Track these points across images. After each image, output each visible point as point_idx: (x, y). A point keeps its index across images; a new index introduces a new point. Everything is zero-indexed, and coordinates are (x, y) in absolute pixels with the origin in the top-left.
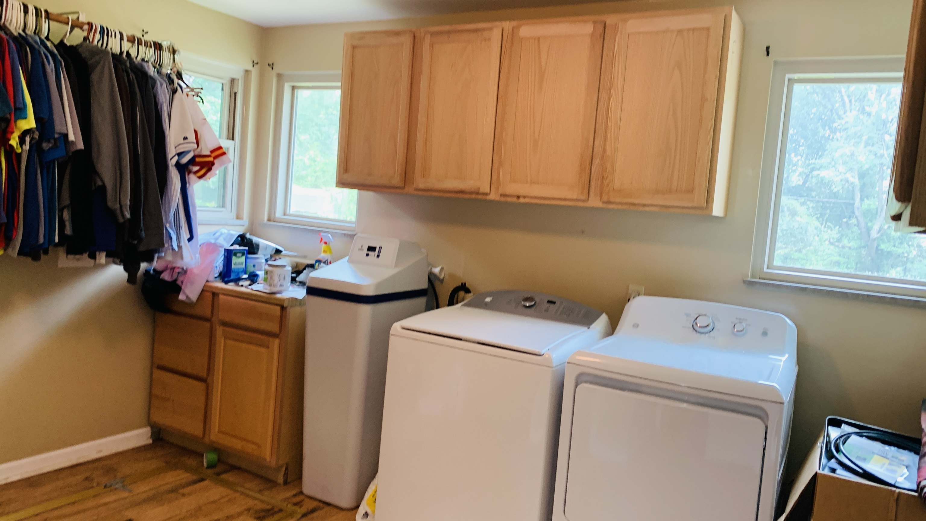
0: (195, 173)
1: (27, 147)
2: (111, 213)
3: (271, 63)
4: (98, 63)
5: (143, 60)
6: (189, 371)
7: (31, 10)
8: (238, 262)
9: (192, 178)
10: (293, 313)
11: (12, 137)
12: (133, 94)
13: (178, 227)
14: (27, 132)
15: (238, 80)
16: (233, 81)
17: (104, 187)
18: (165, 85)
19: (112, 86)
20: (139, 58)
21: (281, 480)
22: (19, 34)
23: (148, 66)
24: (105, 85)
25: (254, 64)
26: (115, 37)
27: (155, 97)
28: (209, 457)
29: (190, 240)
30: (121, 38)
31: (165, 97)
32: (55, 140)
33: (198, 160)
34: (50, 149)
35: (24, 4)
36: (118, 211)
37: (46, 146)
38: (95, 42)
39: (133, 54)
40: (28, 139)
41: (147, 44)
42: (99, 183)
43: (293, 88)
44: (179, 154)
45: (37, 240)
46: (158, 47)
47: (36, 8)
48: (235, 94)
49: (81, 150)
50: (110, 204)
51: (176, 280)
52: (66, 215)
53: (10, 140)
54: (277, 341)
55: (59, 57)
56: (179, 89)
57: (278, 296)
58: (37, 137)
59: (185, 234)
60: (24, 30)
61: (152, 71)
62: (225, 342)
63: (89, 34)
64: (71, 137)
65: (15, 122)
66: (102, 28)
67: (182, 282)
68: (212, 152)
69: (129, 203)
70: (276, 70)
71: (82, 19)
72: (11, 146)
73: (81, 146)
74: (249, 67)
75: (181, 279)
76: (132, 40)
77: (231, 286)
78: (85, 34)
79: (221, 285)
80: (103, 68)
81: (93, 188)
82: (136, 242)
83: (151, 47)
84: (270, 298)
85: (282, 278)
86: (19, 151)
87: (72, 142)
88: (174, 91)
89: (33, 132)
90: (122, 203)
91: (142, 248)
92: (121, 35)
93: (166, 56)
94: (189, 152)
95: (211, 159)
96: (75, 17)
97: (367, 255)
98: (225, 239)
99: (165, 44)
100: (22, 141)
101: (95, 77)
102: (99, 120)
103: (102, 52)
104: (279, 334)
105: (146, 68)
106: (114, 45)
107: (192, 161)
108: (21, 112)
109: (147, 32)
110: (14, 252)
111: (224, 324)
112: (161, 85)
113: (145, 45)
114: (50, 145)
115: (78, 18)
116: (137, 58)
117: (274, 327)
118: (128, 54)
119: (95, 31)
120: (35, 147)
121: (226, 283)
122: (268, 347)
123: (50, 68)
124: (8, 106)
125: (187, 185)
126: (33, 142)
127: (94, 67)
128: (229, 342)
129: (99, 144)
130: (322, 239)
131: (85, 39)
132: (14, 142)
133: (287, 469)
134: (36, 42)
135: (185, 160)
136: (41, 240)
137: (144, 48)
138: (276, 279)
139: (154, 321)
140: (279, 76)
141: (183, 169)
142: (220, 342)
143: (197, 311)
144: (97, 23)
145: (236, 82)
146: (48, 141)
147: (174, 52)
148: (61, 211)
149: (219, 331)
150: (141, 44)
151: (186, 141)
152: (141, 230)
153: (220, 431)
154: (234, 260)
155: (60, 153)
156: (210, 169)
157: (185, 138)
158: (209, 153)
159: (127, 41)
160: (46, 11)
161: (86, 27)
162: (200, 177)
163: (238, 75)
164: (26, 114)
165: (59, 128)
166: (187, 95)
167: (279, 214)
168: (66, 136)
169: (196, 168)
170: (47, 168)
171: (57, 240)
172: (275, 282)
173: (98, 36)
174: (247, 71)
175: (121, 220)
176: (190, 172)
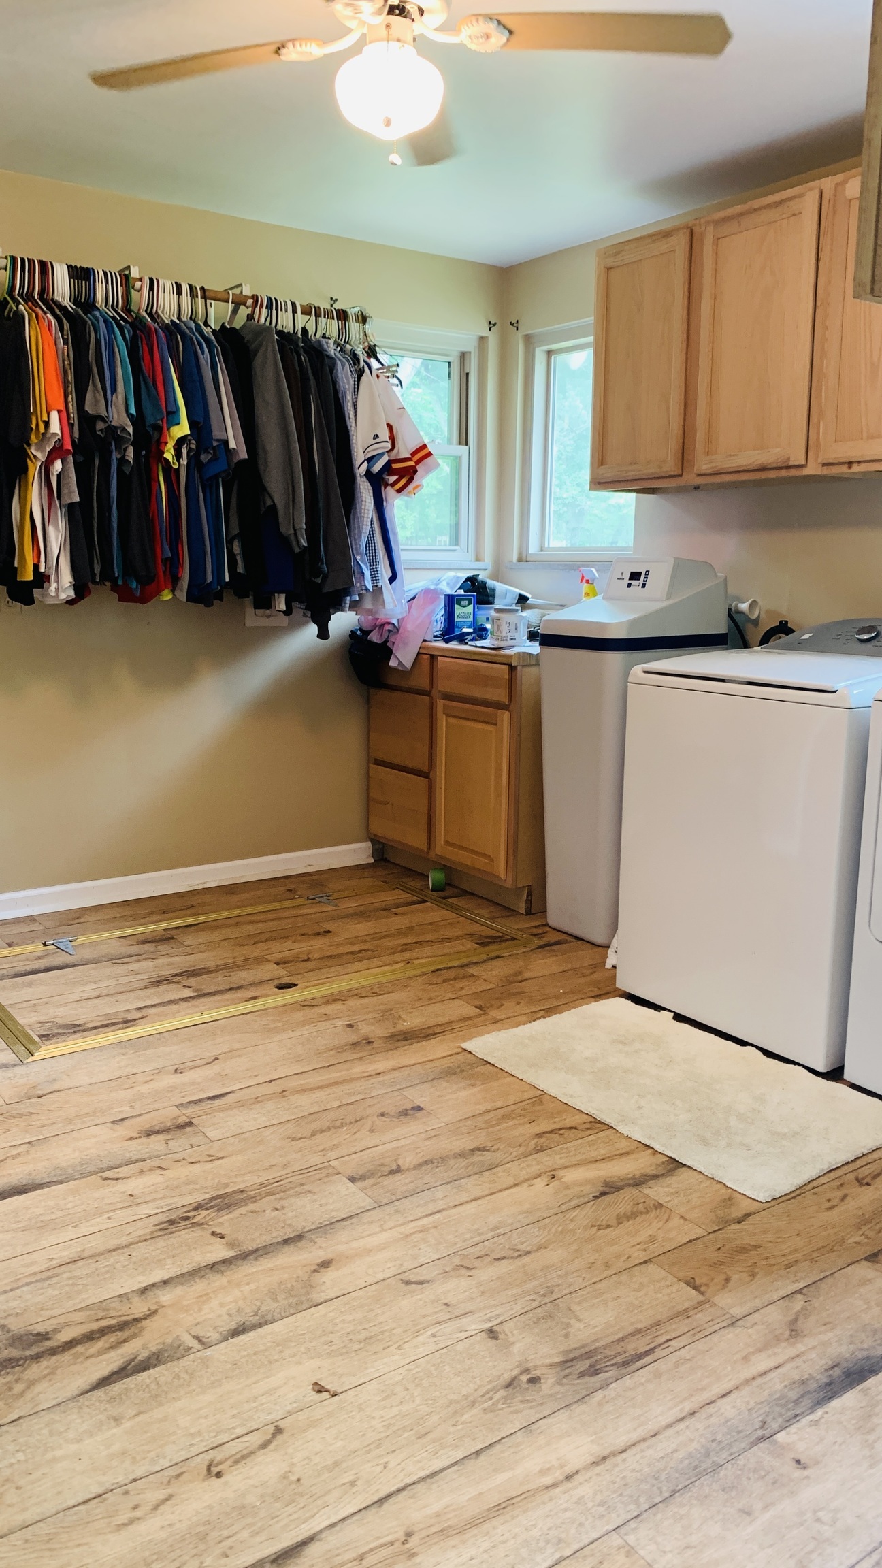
0: (393, 485)
1: (184, 461)
2: (285, 541)
3: (514, 321)
4: (260, 345)
5: (324, 336)
6: (408, 764)
7: (185, 289)
8: (464, 612)
9: (389, 493)
10: (526, 675)
11: (166, 449)
12: (305, 379)
13: (373, 563)
14: (181, 441)
15: (470, 352)
16: (463, 357)
17: (274, 507)
18: (347, 365)
19: (277, 373)
20: (318, 336)
21: (522, 908)
22: (172, 321)
23: (327, 343)
24: (270, 373)
25: (491, 325)
26: (286, 311)
27: (335, 383)
28: (435, 877)
29: (392, 579)
30: (294, 311)
31: (349, 383)
32: (214, 448)
33: (394, 466)
34: (210, 461)
35: (176, 283)
36: (292, 537)
37: (204, 458)
38: (262, 320)
39: (311, 330)
40: (184, 451)
41: (328, 315)
42: (269, 503)
43: (549, 353)
44: (369, 460)
45: (205, 579)
46: (343, 315)
47: (190, 286)
48: (467, 374)
49: (242, 462)
50: (283, 530)
51: (386, 642)
52: (237, 548)
53: (164, 453)
54: (506, 715)
55: (216, 344)
56: (366, 369)
57: (506, 652)
58: (193, 447)
59: (384, 572)
60: (179, 318)
61: (332, 350)
62: (446, 720)
63: (253, 311)
64: (232, 445)
65: (168, 429)
66: (269, 299)
67: (394, 643)
68: (414, 454)
69: (304, 526)
70: (524, 330)
71: (247, 291)
72: (166, 460)
73: (244, 455)
74: (485, 332)
75: (391, 639)
76: (307, 311)
77: (454, 645)
78: (249, 311)
79: (442, 645)
80: (267, 349)
81: (263, 509)
82: (319, 580)
83: (333, 318)
84: (495, 656)
85: (513, 627)
86: (176, 467)
87: (234, 449)
88: (360, 373)
89: (190, 441)
90: (297, 527)
91: (327, 589)
92: (294, 305)
93: (354, 326)
94: (382, 454)
95: (412, 463)
96: (237, 291)
97: (629, 585)
98: (448, 584)
99: (352, 312)
100: (178, 455)
101: (257, 362)
102: (265, 419)
103: (265, 330)
104: (510, 705)
105: (325, 347)
106: (285, 322)
107: (387, 468)
108: (172, 417)
109: (336, 300)
110: (182, 595)
111: (447, 697)
112: (343, 366)
113: (325, 317)
114: (210, 456)
115: (241, 292)
116: (315, 335)
117: (501, 695)
118: (304, 330)
119: (261, 306)
120: (194, 459)
121: (447, 641)
122: (496, 725)
123: (205, 358)
124: (160, 411)
125: (385, 504)
126: (192, 454)
127: (256, 352)
128: (452, 720)
129: (265, 451)
130: (583, 578)
131: (250, 317)
132: (169, 455)
133: (529, 894)
134: (190, 329)
135: (377, 467)
136: (209, 578)
137: (325, 320)
138: (505, 629)
139: (368, 702)
140: (528, 339)
141: (377, 481)
142: (442, 721)
143: (415, 682)
144: (263, 295)
145: (467, 356)
146: (206, 451)
147: (364, 319)
148: (230, 542)
149: (440, 704)
150: (321, 316)
151: (377, 440)
152: (322, 563)
153: (447, 843)
154: (458, 610)
155: (221, 466)
156: (411, 480)
157: (376, 437)
158: (409, 456)
159: (302, 313)
160: (202, 288)
161: (250, 302)
162: (399, 491)
163: (471, 346)
164: (179, 419)
165: (217, 434)
166: (378, 377)
167: (533, 549)
168: (226, 442)
169: (392, 479)
170: (209, 486)
171: (227, 579)
172: (504, 634)
173: (265, 312)
174: (482, 339)
175: (297, 550)
176: (386, 485)
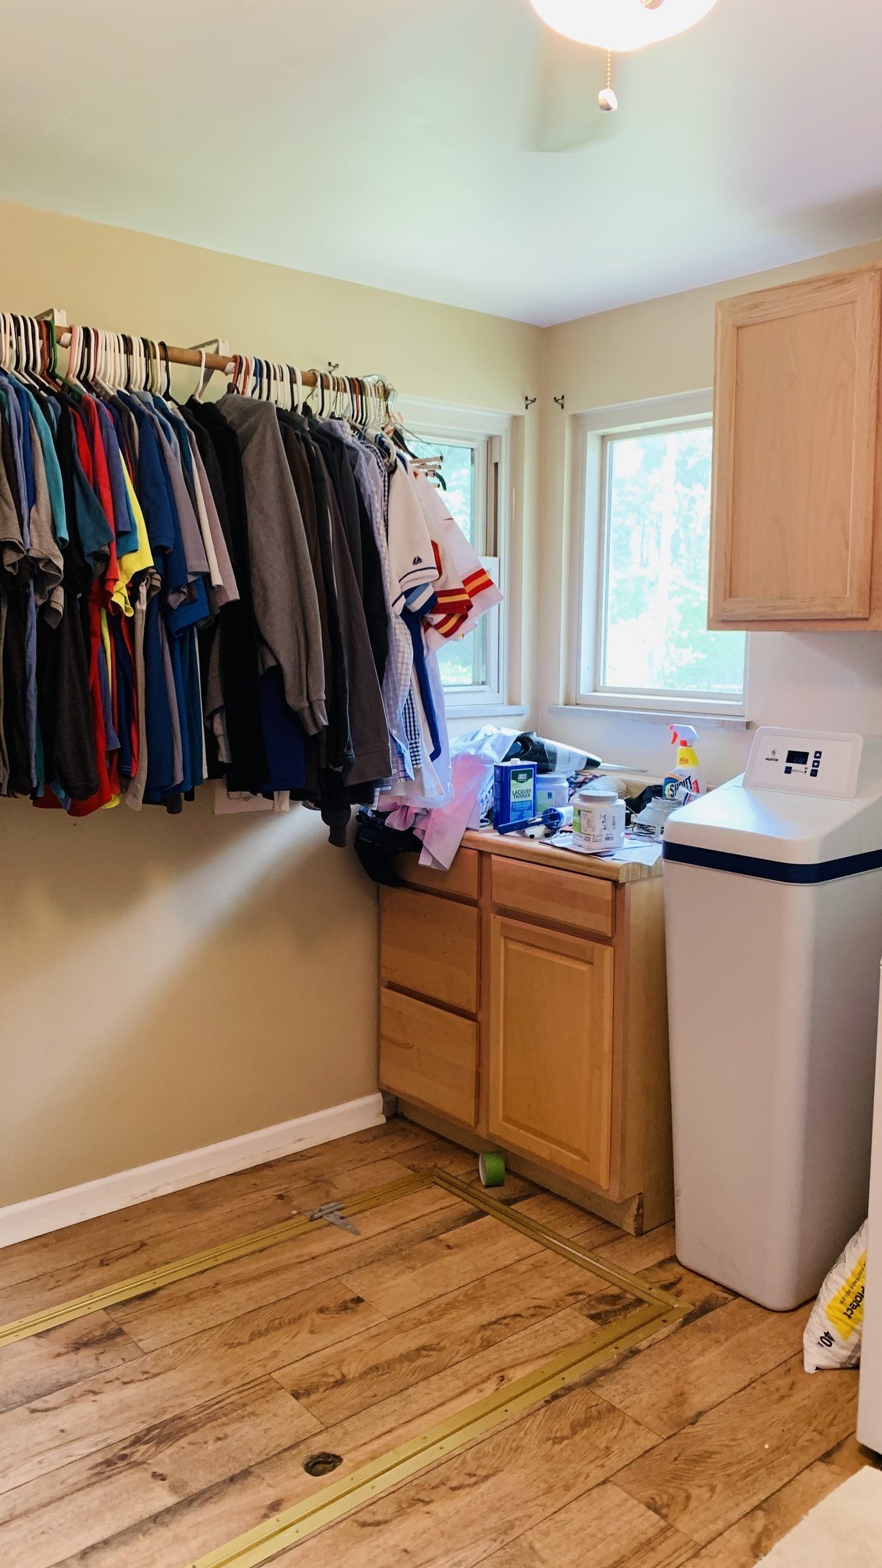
0: (438, 627)
1: (142, 605)
2: (294, 718)
3: (559, 397)
4: (253, 429)
5: (332, 416)
6: (443, 996)
7: (137, 346)
8: (521, 789)
9: (432, 637)
10: (638, 896)
11: (116, 589)
12: (317, 480)
13: (412, 733)
14: (138, 577)
15: (501, 436)
16: (490, 441)
17: (278, 669)
18: (374, 458)
19: (281, 471)
20: (325, 414)
21: (629, 1225)
22: (119, 392)
23: (342, 426)
24: (269, 470)
25: (528, 401)
26: (282, 380)
27: (358, 484)
28: (490, 1165)
29: (435, 756)
30: (293, 381)
31: (376, 484)
32: (189, 585)
33: (441, 600)
34: (182, 604)
35: (123, 336)
36: (307, 713)
37: (174, 600)
38: (248, 394)
39: (315, 408)
40: (143, 590)
41: (338, 386)
42: (271, 663)
43: (604, 439)
44: (407, 593)
45: (173, 778)
46: (357, 387)
47: (145, 341)
48: (496, 465)
49: (235, 602)
50: (291, 701)
51: (412, 829)
52: (219, 727)
53: (112, 595)
54: (609, 951)
55: (187, 426)
56: (399, 463)
57: (607, 860)
58: (158, 584)
59: (426, 746)
60: (127, 388)
61: (349, 437)
62: (506, 944)
63: (236, 379)
64: (217, 580)
65: (119, 558)
66: (258, 364)
67: (424, 832)
68: (466, 582)
69: (324, 697)
70: (570, 409)
71: (226, 351)
72: (116, 606)
73: (233, 594)
74: (519, 410)
75: (420, 826)
76: (310, 381)
77: (512, 840)
78: (230, 379)
79: (490, 835)
80: (264, 437)
81: (261, 672)
82: (340, 769)
83: (345, 391)
84: (590, 865)
85: (609, 822)
86: (130, 614)
87: (219, 586)
88: (392, 470)
89: (152, 575)
90: (314, 697)
91: (352, 780)
92: (292, 371)
93: (373, 402)
94: (426, 585)
95: (465, 597)
96: (211, 349)
97: (788, 770)
98: (493, 746)
99: (369, 382)
100: (133, 597)
101: (249, 458)
102: (263, 539)
103: (259, 408)
104: (612, 937)
105: (340, 431)
106: (280, 395)
107: (432, 605)
108: (125, 539)
109: (337, 365)
110: (136, 800)
111: (504, 911)
112: (368, 460)
113: (334, 389)
114: (183, 597)
115: (217, 351)
116: (321, 414)
117: (599, 922)
118: (306, 409)
119: (247, 373)
120: (158, 603)
121: (502, 832)
122: (592, 964)
123: (172, 449)
124: (106, 530)
125: (425, 652)
126: (153, 594)
127: (247, 439)
128: (513, 946)
129: (265, 588)
130: (675, 735)
131: (231, 388)
132: (120, 597)
133: (640, 1206)
134: (147, 404)
135: (418, 604)
136: (179, 777)
137: (334, 394)
138: (599, 825)
139: (378, 899)
140: (576, 418)
141: (415, 621)
142: (498, 948)
143: (452, 886)
144: (250, 356)
145: (496, 443)
146: (177, 590)
147: (386, 393)
148: (210, 718)
149: (496, 922)
150: (328, 388)
151: (419, 566)
152: (349, 748)
153: (507, 1119)
154: (515, 786)
155: (199, 613)
156: (464, 618)
157: (417, 560)
158: (461, 586)
159: (304, 383)
160: (162, 345)
161: (231, 366)
162: (447, 635)
163: (500, 428)
164: (136, 542)
165: (194, 564)
166: (416, 474)
167: (585, 689)
168: (207, 576)
169: (438, 618)
170: (179, 640)
171: (205, 775)
172: (597, 833)
173: (252, 380)
174: (516, 420)
175: (313, 731)
176: (428, 626)
